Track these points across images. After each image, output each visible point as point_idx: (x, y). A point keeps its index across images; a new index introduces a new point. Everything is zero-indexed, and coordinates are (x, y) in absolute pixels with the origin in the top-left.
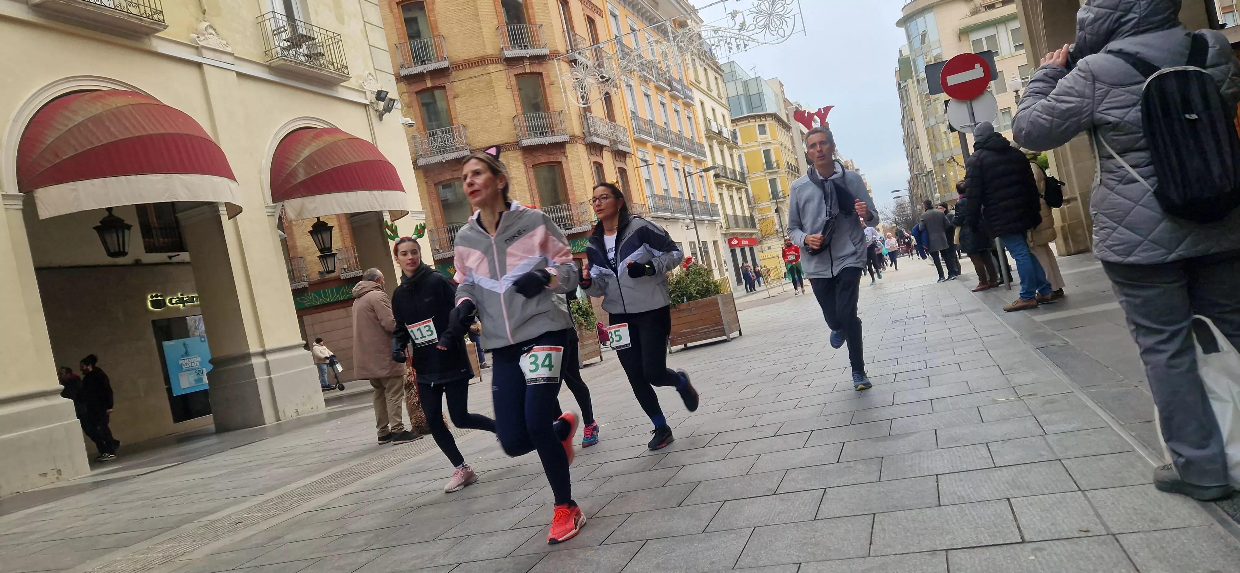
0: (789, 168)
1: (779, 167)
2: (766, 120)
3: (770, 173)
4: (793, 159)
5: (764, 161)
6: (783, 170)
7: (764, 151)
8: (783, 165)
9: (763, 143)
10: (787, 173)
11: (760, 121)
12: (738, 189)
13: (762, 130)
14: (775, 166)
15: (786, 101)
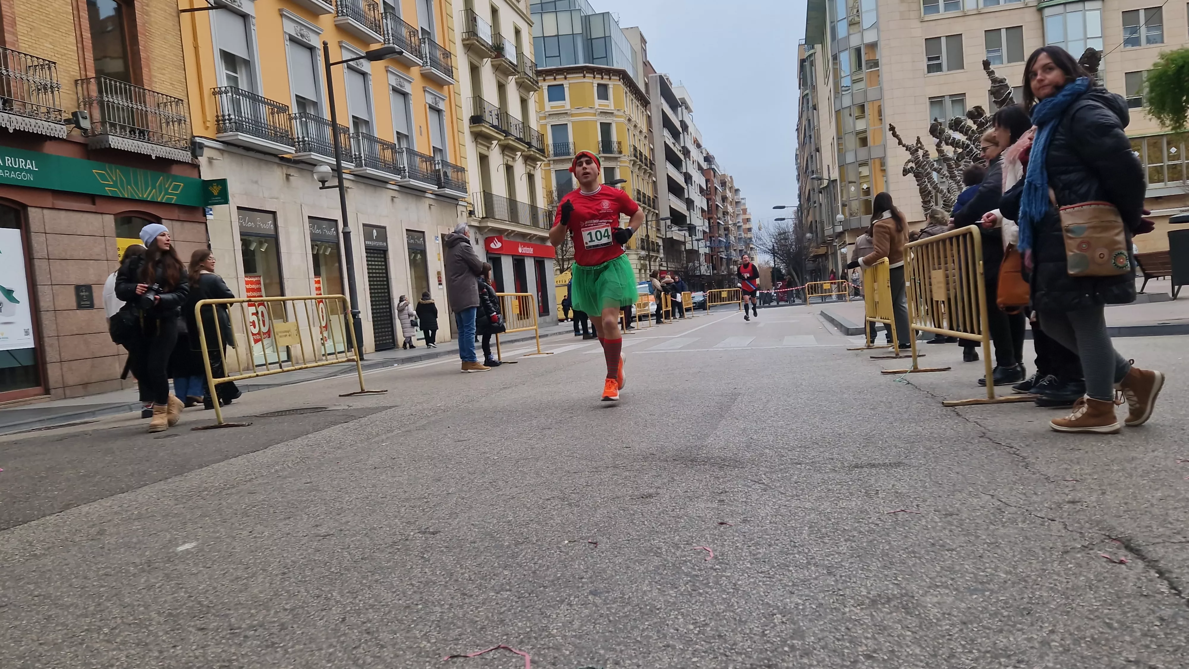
0: (635, 156)
1: (620, 152)
2: (610, 79)
3: (607, 159)
4: (647, 148)
5: (600, 139)
6: (626, 159)
7: (601, 123)
8: (627, 150)
9: (601, 112)
10: (632, 162)
11: (602, 78)
12: (529, 160)
13: (603, 92)
14: (615, 149)
15: (646, 64)
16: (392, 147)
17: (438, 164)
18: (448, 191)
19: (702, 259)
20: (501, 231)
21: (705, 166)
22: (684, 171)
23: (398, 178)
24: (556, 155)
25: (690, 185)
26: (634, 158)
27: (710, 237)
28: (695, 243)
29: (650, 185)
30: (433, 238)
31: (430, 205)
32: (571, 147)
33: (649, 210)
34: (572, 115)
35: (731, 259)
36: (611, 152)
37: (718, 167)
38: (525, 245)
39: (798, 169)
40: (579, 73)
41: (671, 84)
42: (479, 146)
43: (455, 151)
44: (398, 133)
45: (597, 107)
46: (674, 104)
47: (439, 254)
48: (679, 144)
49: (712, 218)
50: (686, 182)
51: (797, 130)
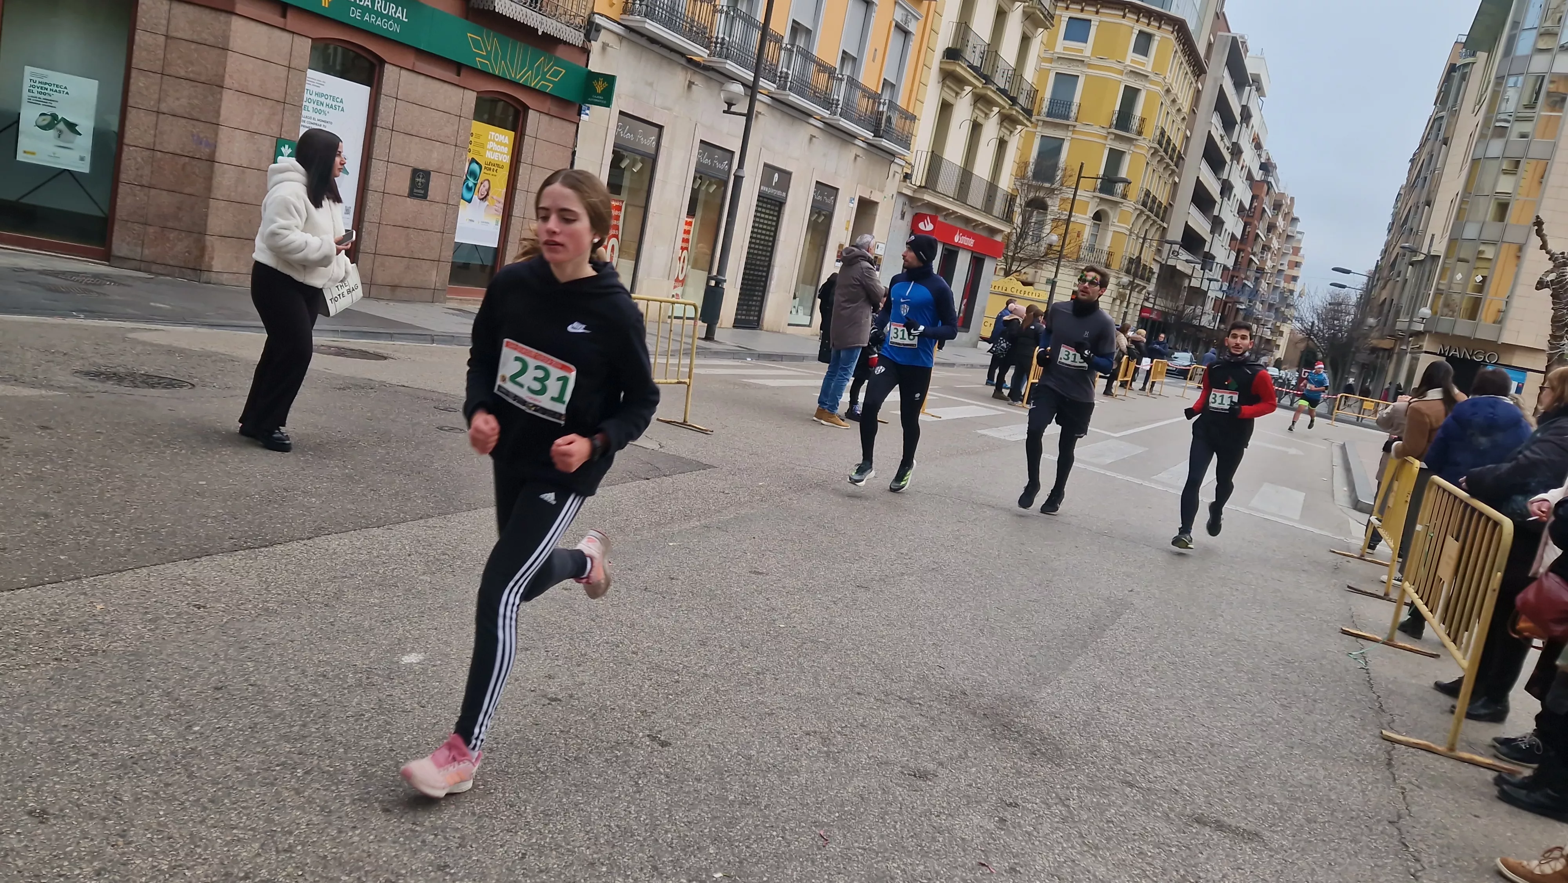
0: (1160, 143)
1: (1140, 133)
2: (1159, 28)
3: (1118, 137)
4: (1181, 135)
5: (1117, 108)
6: (1146, 143)
7: (1126, 86)
8: (1151, 133)
9: (1131, 71)
10: (1152, 151)
11: (1148, 25)
12: (1008, 120)
13: (1143, 43)
14: (1134, 128)
15: (1220, 17)
16: (830, 71)
17: (884, 104)
18: (885, 143)
19: (1209, 305)
20: (938, 209)
21: (1258, 175)
22: (1225, 177)
23: (826, 114)
24: (1049, 114)
25: (1226, 199)
26: (1157, 146)
27: (1233, 277)
28: (1206, 282)
29: (1168, 187)
30: (848, 199)
31: (856, 156)
32: (1074, 109)
33: (1155, 222)
34: (1089, 66)
35: (1252, 313)
36: (1126, 129)
37: (1277, 181)
38: (965, 233)
39: (1395, 215)
40: (1119, 9)
41: (1247, 51)
42: (945, 89)
43: (911, 91)
44: (844, 52)
45: (1128, 62)
46: (1241, 78)
47: (849, 222)
48: (1230, 138)
49: (1243, 251)
50: (1221, 193)
51: (1412, 161)
